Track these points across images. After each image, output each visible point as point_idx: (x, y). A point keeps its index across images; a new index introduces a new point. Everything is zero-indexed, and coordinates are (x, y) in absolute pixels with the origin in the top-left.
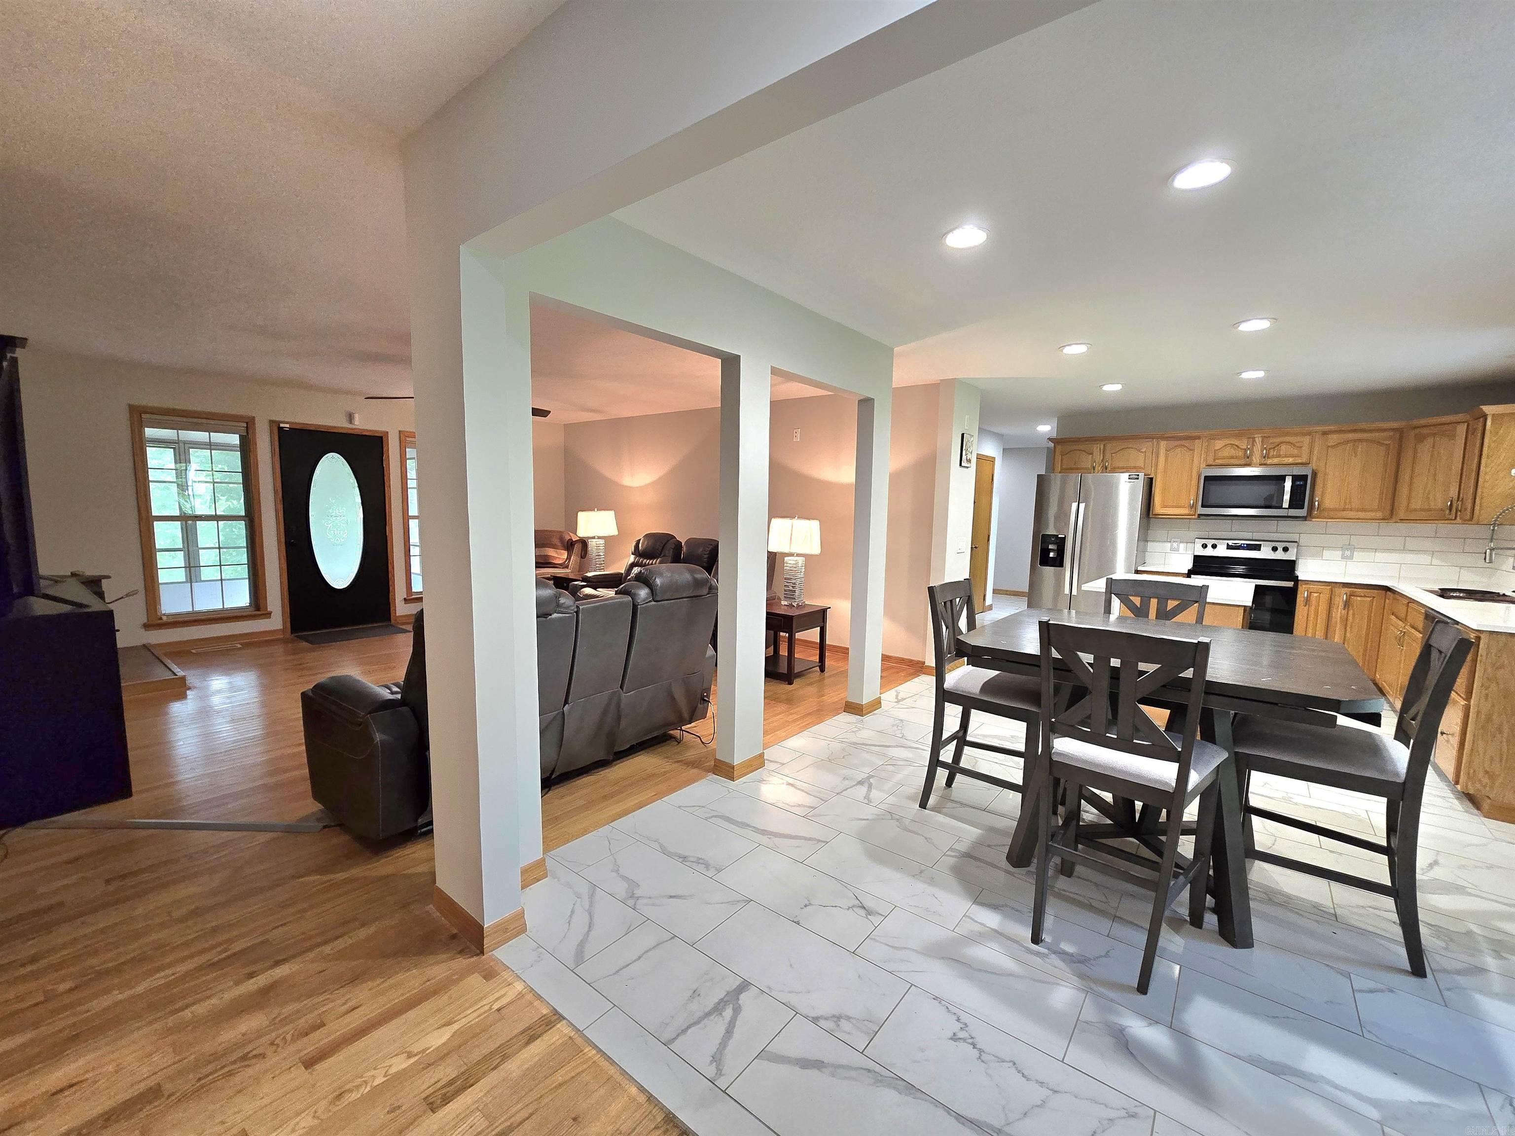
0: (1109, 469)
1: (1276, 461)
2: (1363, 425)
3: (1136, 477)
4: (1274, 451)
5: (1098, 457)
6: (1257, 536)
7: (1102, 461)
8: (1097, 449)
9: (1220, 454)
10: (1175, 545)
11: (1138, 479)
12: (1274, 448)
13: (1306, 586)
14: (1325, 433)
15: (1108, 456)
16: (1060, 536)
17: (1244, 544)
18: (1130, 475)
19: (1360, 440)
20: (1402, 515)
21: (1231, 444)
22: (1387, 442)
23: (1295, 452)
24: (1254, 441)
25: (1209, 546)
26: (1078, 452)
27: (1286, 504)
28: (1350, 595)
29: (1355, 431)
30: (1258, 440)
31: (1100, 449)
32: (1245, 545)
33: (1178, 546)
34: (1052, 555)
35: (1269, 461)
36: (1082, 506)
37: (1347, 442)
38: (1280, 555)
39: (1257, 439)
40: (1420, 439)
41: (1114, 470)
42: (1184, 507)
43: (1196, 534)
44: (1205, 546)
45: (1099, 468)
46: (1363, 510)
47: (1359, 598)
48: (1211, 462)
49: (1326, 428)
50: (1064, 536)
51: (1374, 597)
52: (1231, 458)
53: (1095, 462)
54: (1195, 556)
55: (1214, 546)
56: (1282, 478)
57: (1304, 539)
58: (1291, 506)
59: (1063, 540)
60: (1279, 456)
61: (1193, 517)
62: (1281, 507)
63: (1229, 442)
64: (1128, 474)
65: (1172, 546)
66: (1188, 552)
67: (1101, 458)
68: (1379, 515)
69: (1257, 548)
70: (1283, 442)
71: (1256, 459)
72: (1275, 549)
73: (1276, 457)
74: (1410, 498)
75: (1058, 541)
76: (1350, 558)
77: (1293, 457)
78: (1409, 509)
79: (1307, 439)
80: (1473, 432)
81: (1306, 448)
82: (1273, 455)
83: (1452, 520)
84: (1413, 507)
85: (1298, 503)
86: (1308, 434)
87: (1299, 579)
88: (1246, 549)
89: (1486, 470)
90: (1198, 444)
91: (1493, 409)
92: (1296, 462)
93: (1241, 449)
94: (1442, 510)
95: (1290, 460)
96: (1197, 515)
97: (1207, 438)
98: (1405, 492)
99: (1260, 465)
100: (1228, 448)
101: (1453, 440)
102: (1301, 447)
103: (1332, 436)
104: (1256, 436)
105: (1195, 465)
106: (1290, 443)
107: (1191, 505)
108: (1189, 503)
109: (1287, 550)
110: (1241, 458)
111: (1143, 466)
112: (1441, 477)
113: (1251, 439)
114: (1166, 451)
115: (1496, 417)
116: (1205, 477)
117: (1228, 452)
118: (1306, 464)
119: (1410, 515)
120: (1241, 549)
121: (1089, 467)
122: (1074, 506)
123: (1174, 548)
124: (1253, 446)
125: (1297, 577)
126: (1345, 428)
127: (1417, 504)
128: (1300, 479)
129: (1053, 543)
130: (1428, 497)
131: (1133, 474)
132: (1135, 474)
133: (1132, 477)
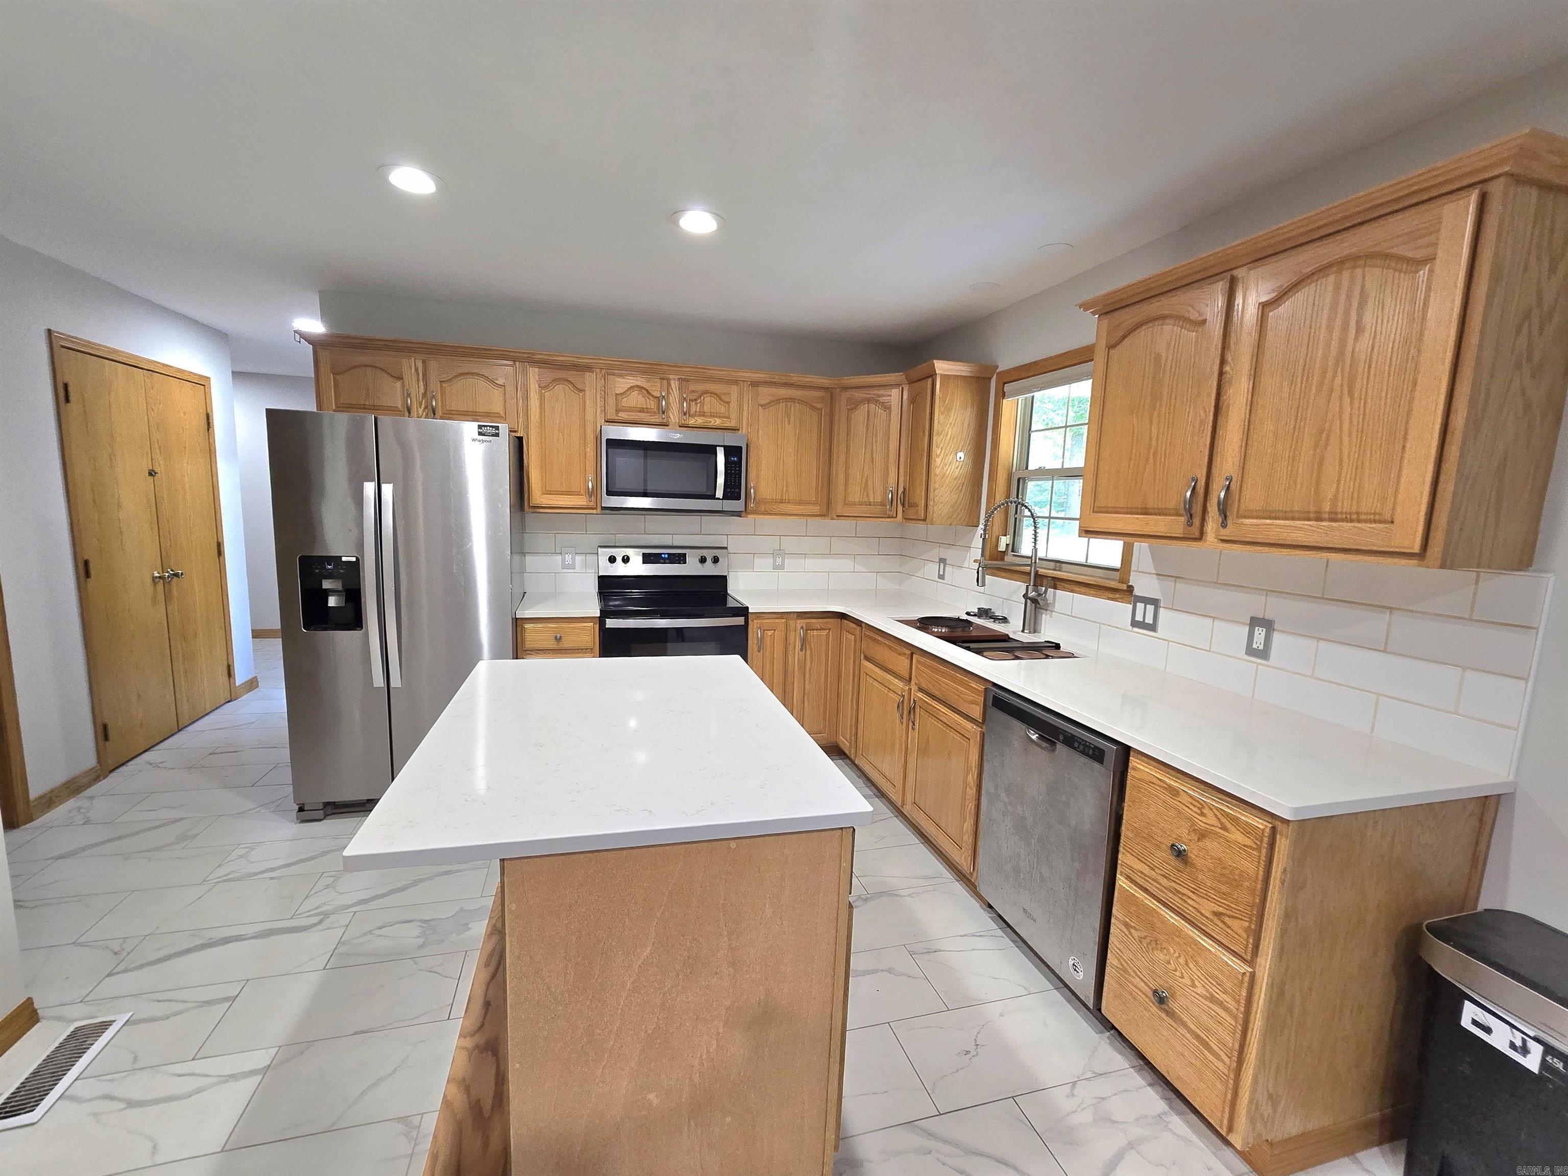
0: (439, 412)
1: (699, 421)
2: (795, 378)
3: (494, 431)
4: (696, 404)
5: (417, 389)
6: (679, 540)
7: (425, 395)
8: (410, 366)
9: (625, 402)
10: (568, 558)
11: (497, 435)
12: (696, 400)
13: (759, 621)
14: (755, 384)
15: (435, 386)
16: (344, 559)
17: (665, 554)
18: (480, 427)
19: (792, 400)
20: (839, 509)
21: (640, 388)
22: (819, 406)
23: (722, 409)
24: (669, 385)
25: (619, 559)
26: (369, 371)
27: (719, 493)
28: (807, 630)
29: (786, 384)
30: (674, 385)
31: (417, 370)
32: (666, 556)
33: (574, 560)
34: (332, 602)
35: (692, 422)
36: (388, 490)
37: (778, 401)
38: (709, 569)
39: (672, 382)
40: (854, 405)
41: (450, 415)
42: (578, 493)
43: (596, 539)
44: (612, 560)
45: (421, 411)
46: (800, 503)
47: (815, 633)
48: (611, 415)
49: (756, 376)
50: (354, 559)
51: (829, 629)
52: (640, 412)
53: (409, 395)
54: (599, 577)
55: (626, 560)
56: (711, 450)
57: (733, 543)
58: (726, 497)
59: (355, 567)
60: (702, 414)
61: (594, 511)
62: (713, 497)
63: (639, 383)
64: (475, 424)
65: (563, 560)
66: (588, 571)
67: (422, 390)
68: (816, 509)
69: (680, 559)
70: (706, 392)
71: (674, 416)
72: (703, 560)
73: (700, 416)
74: (846, 485)
75: (342, 571)
76: (782, 567)
77: (720, 417)
78: (846, 503)
79: (734, 390)
80: (913, 400)
81: (734, 405)
82: (696, 412)
83: (892, 517)
84: (851, 498)
85: (732, 491)
86: (736, 382)
87: (750, 611)
88: (667, 561)
89: (936, 450)
90: (590, 380)
91: (942, 367)
92: (727, 424)
93: (653, 396)
94: (882, 504)
95: (717, 422)
96: (599, 508)
97: (604, 371)
98: (841, 476)
99: (680, 426)
100: (636, 393)
101: (887, 408)
102: (728, 403)
103: (763, 390)
104: (671, 377)
105: (589, 417)
106: (715, 394)
107: (590, 490)
108: (587, 488)
109: (716, 560)
110: (655, 412)
111: (502, 413)
112: (878, 459)
113: (665, 381)
114: (539, 387)
115: (945, 377)
116: (607, 440)
117: (635, 400)
118: (739, 430)
119: (847, 511)
120: (662, 561)
121: (399, 406)
122: (369, 488)
123: (567, 563)
124: (668, 393)
125: (747, 608)
126: (776, 379)
127: (855, 494)
128: (733, 452)
129: (330, 576)
130: (866, 485)
131: (487, 426)
132: (490, 426)
133: (484, 430)
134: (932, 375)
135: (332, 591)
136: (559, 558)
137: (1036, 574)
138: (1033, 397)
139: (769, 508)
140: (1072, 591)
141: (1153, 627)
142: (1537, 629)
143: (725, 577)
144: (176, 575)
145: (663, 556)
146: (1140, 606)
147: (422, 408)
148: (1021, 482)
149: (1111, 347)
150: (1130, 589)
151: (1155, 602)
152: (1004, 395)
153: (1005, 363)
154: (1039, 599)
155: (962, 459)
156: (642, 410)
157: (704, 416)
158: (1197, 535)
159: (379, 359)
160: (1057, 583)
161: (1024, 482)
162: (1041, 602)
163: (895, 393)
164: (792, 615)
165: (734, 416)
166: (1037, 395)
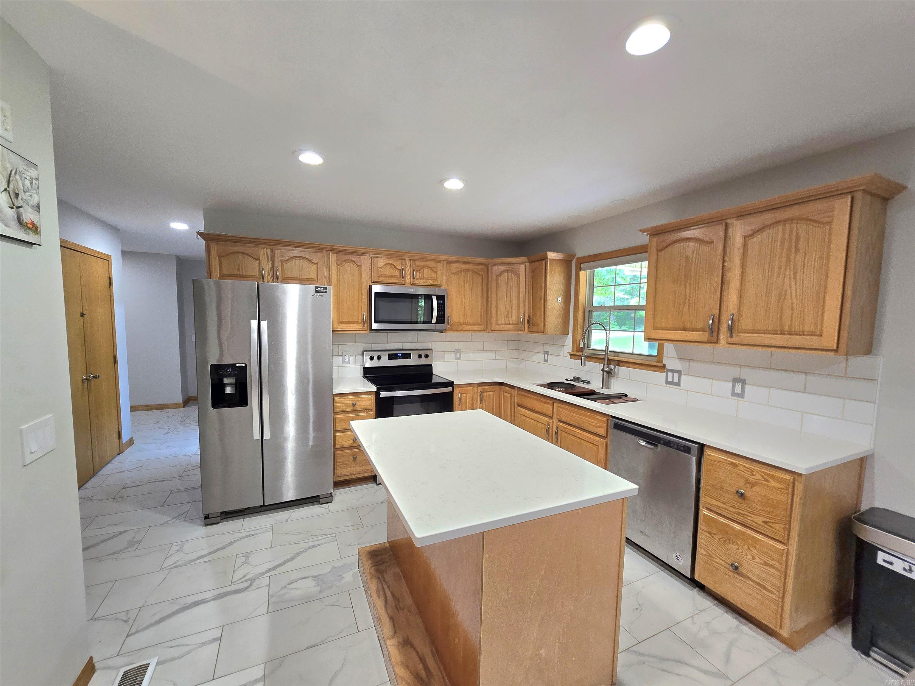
0: (280, 279)
1: (422, 282)
2: (470, 259)
3: (324, 290)
4: (420, 273)
5: (267, 265)
6: (406, 346)
7: (271, 269)
8: (264, 253)
9: (382, 272)
10: (346, 358)
11: (326, 292)
12: (419, 271)
13: (459, 389)
14: (449, 262)
15: (278, 265)
16: (237, 365)
17: (400, 354)
18: (317, 288)
19: (468, 270)
20: (494, 327)
21: (391, 264)
22: (481, 273)
23: (433, 275)
24: (406, 263)
25: (375, 358)
26: (240, 256)
27: (434, 321)
28: (483, 392)
29: (465, 262)
30: (408, 262)
31: (267, 255)
32: (401, 355)
33: (349, 360)
34: (228, 390)
35: (417, 282)
37: (461, 271)
38: (423, 361)
39: (407, 261)
40: (500, 273)
41: (287, 280)
42: (357, 322)
43: (360, 348)
44: (372, 358)
45: (269, 278)
46: (473, 324)
47: (487, 394)
48: (375, 279)
49: (451, 258)
50: (244, 365)
51: (494, 391)
52: (391, 277)
53: (263, 269)
54: (364, 368)
55: (379, 358)
56: (429, 297)
57: (433, 346)
58: (437, 322)
59: (244, 369)
60: (423, 278)
61: (366, 332)
62: (430, 322)
63: (390, 262)
64: (314, 286)
65: (343, 360)
66: (358, 365)
67: (270, 266)
68: (481, 327)
69: (407, 356)
70: (424, 267)
71: (408, 280)
72: (420, 356)
73: (422, 279)
74: (497, 315)
75: (236, 372)
76: (459, 358)
77: (432, 280)
78: (497, 324)
79: (439, 265)
80: (533, 271)
81: (439, 273)
82: (420, 277)
83: (523, 331)
84: (499, 322)
85: (441, 319)
86: (439, 261)
87: (455, 384)
88: (401, 358)
89: (549, 297)
90: (365, 261)
91: (551, 255)
92: (436, 283)
93: (397, 269)
94: (517, 324)
95: (430, 282)
96: (369, 330)
97: (371, 256)
98: (494, 310)
99: (411, 285)
100: (388, 267)
101: (518, 276)
102: (436, 272)
103: (454, 265)
104: (406, 258)
105: (364, 280)
106: (429, 267)
107: (364, 320)
108: (362, 319)
109: (427, 356)
110: (398, 277)
111: (316, 279)
112: (514, 301)
113: (404, 261)
114: (337, 264)
115: (552, 260)
116: (375, 293)
117: (387, 271)
118: (441, 286)
119: (497, 328)
120: (398, 358)
121: (257, 275)
122: (254, 324)
123: (345, 361)
124: (405, 267)
125: (453, 382)
126: (460, 259)
127: (502, 319)
128: (441, 298)
129: (229, 376)
130: (508, 314)
131: (320, 287)
132: (322, 287)
133: (319, 289)
134: (545, 258)
135: (229, 384)
136: (341, 358)
137: (608, 359)
138: (594, 271)
139: (455, 328)
140: (629, 367)
141: (678, 384)
142: (877, 380)
143: (431, 366)
144: (95, 377)
145: (399, 355)
146: (670, 374)
147: (270, 276)
148: (590, 312)
149: (659, 251)
150: (664, 366)
151: (679, 372)
152: (581, 269)
153: (580, 254)
154: (611, 371)
155: (560, 301)
156: (391, 276)
157: (424, 279)
158: (716, 341)
159: (248, 249)
160: (619, 363)
161: (591, 312)
162: (612, 373)
163: (522, 267)
164: (475, 385)
165: (439, 279)
166: (596, 270)
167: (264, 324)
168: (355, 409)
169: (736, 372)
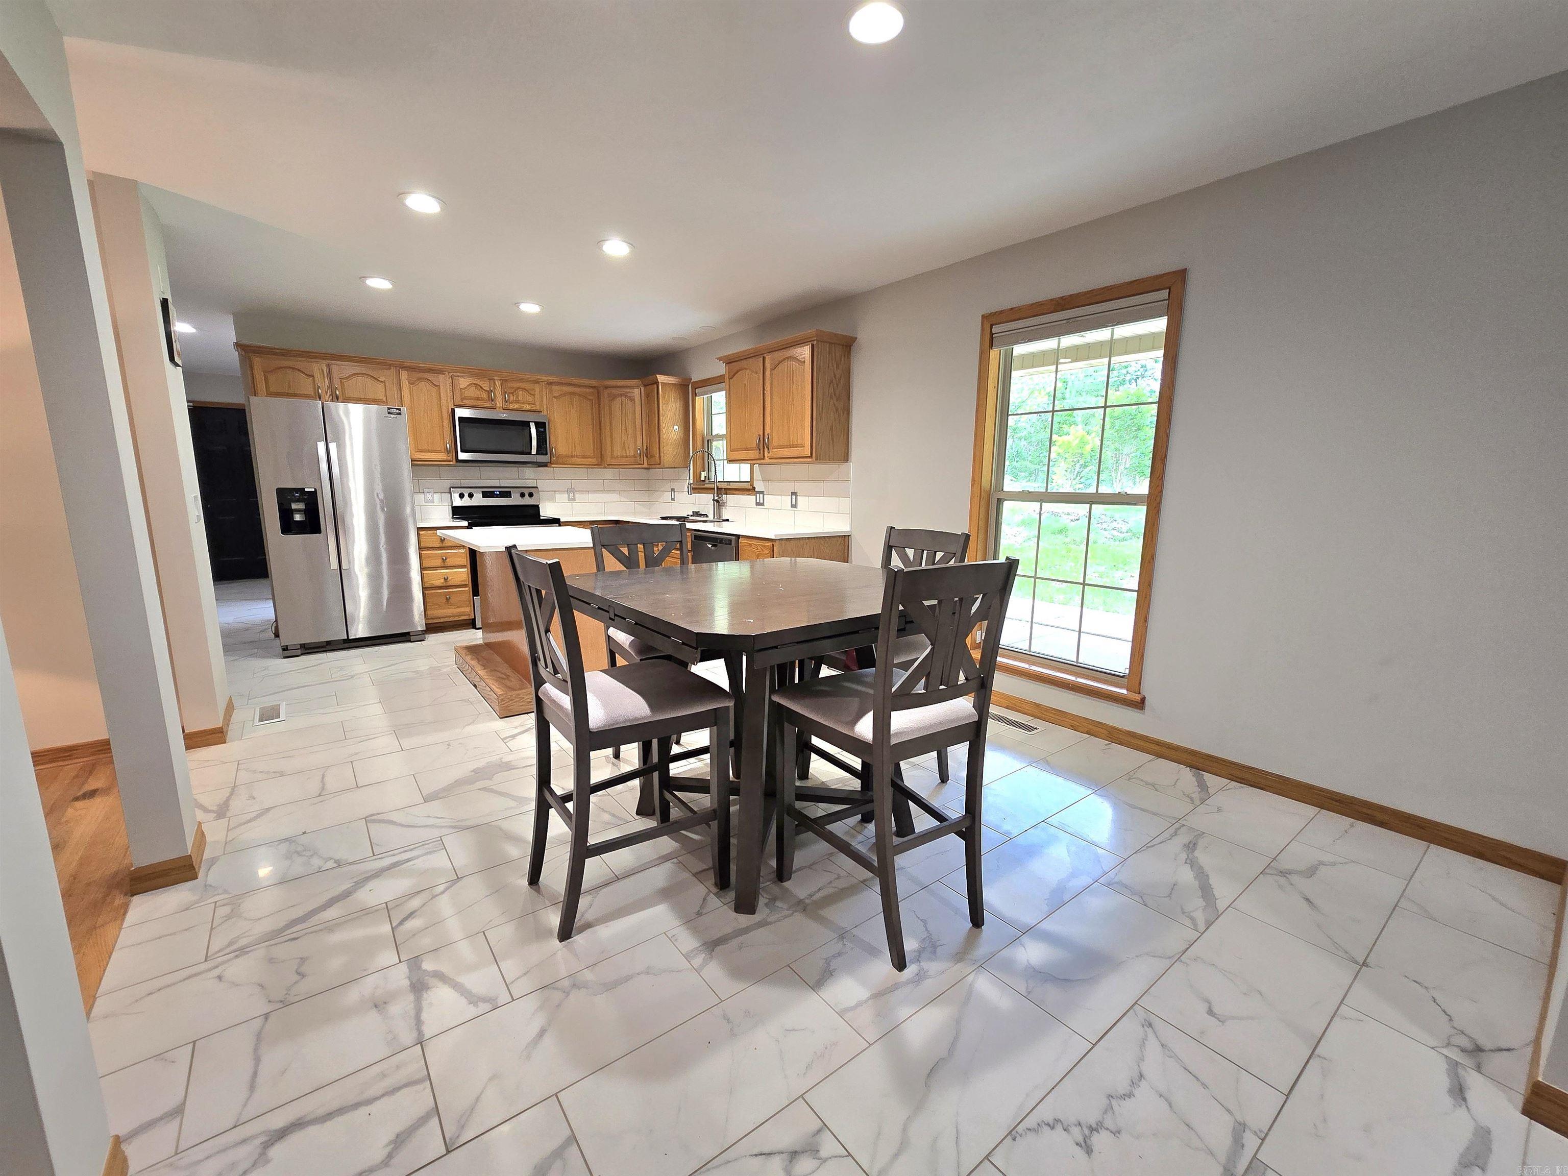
0: (340, 399)
1: (516, 406)
2: (575, 381)
3: (398, 411)
4: (513, 396)
5: (323, 383)
6: (504, 483)
7: (328, 388)
8: (318, 368)
9: (467, 394)
10: (429, 496)
11: (400, 414)
12: (513, 393)
14: (550, 384)
15: (336, 383)
16: (306, 490)
17: (497, 491)
18: (389, 409)
19: (574, 394)
20: (609, 460)
21: (475, 384)
22: (591, 398)
23: (530, 398)
24: (495, 383)
25: (466, 495)
26: (289, 371)
27: (534, 451)
29: (569, 384)
30: (498, 383)
31: (323, 370)
32: (498, 493)
33: (433, 498)
34: (297, 517)
35: (511, 406)
37: (564, 394)
38: (527, 501)
39: (496, 381)
40: (613, 398)
41: (347, 400)
42: (440, 452)
43: (447, 484)
44: (461, 496)
45: (326, 397)
46: (584, 457)
48: (458, 402)
49: (551, 379)
50: (313, 490)
52: (477, 400)
53: (319, 387)
54: (452, 507)
55: (471, 496)
56: (526, 424)
57: (541, 484)
58: (537, 453)
59: (314, 494)
60: (517, 402)
61: (451, 463)
62: (529, 453)
63: (474, 382)
65: (426, 497)
66: (443, 504)
67: (327, 384)
68: (594, 461)
69: (507, 494)
70: (519, 388)
71: (499, 403)
72: (523, 495)
73: (515, 403)
74: (612, 446)
75: (306, 497)
76: (574, 499)
77: (529, 404)
78: (612, 457)
79: (537, 388)
80: (648, 396)
81: (537, 396)
82: (513, 400)
83: (641, 464)
84: (615, 454)
85: (542, 450)
86: (537, 382)
87: (561, 520)
88: (499, 496)
89: (662, 425)
90: (443, 381)
91: (661, 378)
92: (534, 408)
93: (484, 390)
94: (634, 457)
95: (528, 407)
96: (454, 461)
97: (451, 374)
98: (608, 442)
99: (504, 409)
100: (473, 388)
101: (632, 400)
102: (534, 395)
103: (555, 388)
104: (496, 378)
105: (444, 402)
106: (526, 390)
107: (448, 449)
108: (445, 448)
109: (531, 495)
110: (487, 400)
111: (384, 399)
112: (630, 430)
113: (492, 381)
114: (409, 383)
115: (664, 384)
116: (459, 418)
117: (472, 392)
118: (541, 412)
119: (614, 462)
120: (495, 496)
121: (312, 394)
122: (321, 446)
123: (428, 499)
124: (495, 388)
125: (559, 519)
126: (563, 380)
127: (618, 451)
128: (540, 426)
129: (298, 500)
130: (624, 446)
131: (393, 408)
132: (395, 409)
133: (392, 411)
134: (657, 383)
135: (298, 511)
136: (422, 495)
137: (718, 488)
138: (711, 396)
139: (563, 461)
140: (734, 494)
141: (763, 504)
142: (850, 481)
143: (538, 506)
145: (496, 493)
146: (758, 495)
147: (328, 395)
148: (709, 442)
149: (730, 378)
150: (754, 488)
151: (762, 493)
152: (696, 396)
153: (695, 378)
154: (719, 500)
155: (677, 430)
156: (478, 399)
157: (519, 403)
158: (762, 458)
159: (301, 364)
160: (727, 491)
161: (711, 442)
162: (721, 502)
163: (637, 391)
164: (586, 523)
165: (537, 403)
166: (714, 395)
167: (333, 447)
168: (444, 545)
169: (791, 487)
